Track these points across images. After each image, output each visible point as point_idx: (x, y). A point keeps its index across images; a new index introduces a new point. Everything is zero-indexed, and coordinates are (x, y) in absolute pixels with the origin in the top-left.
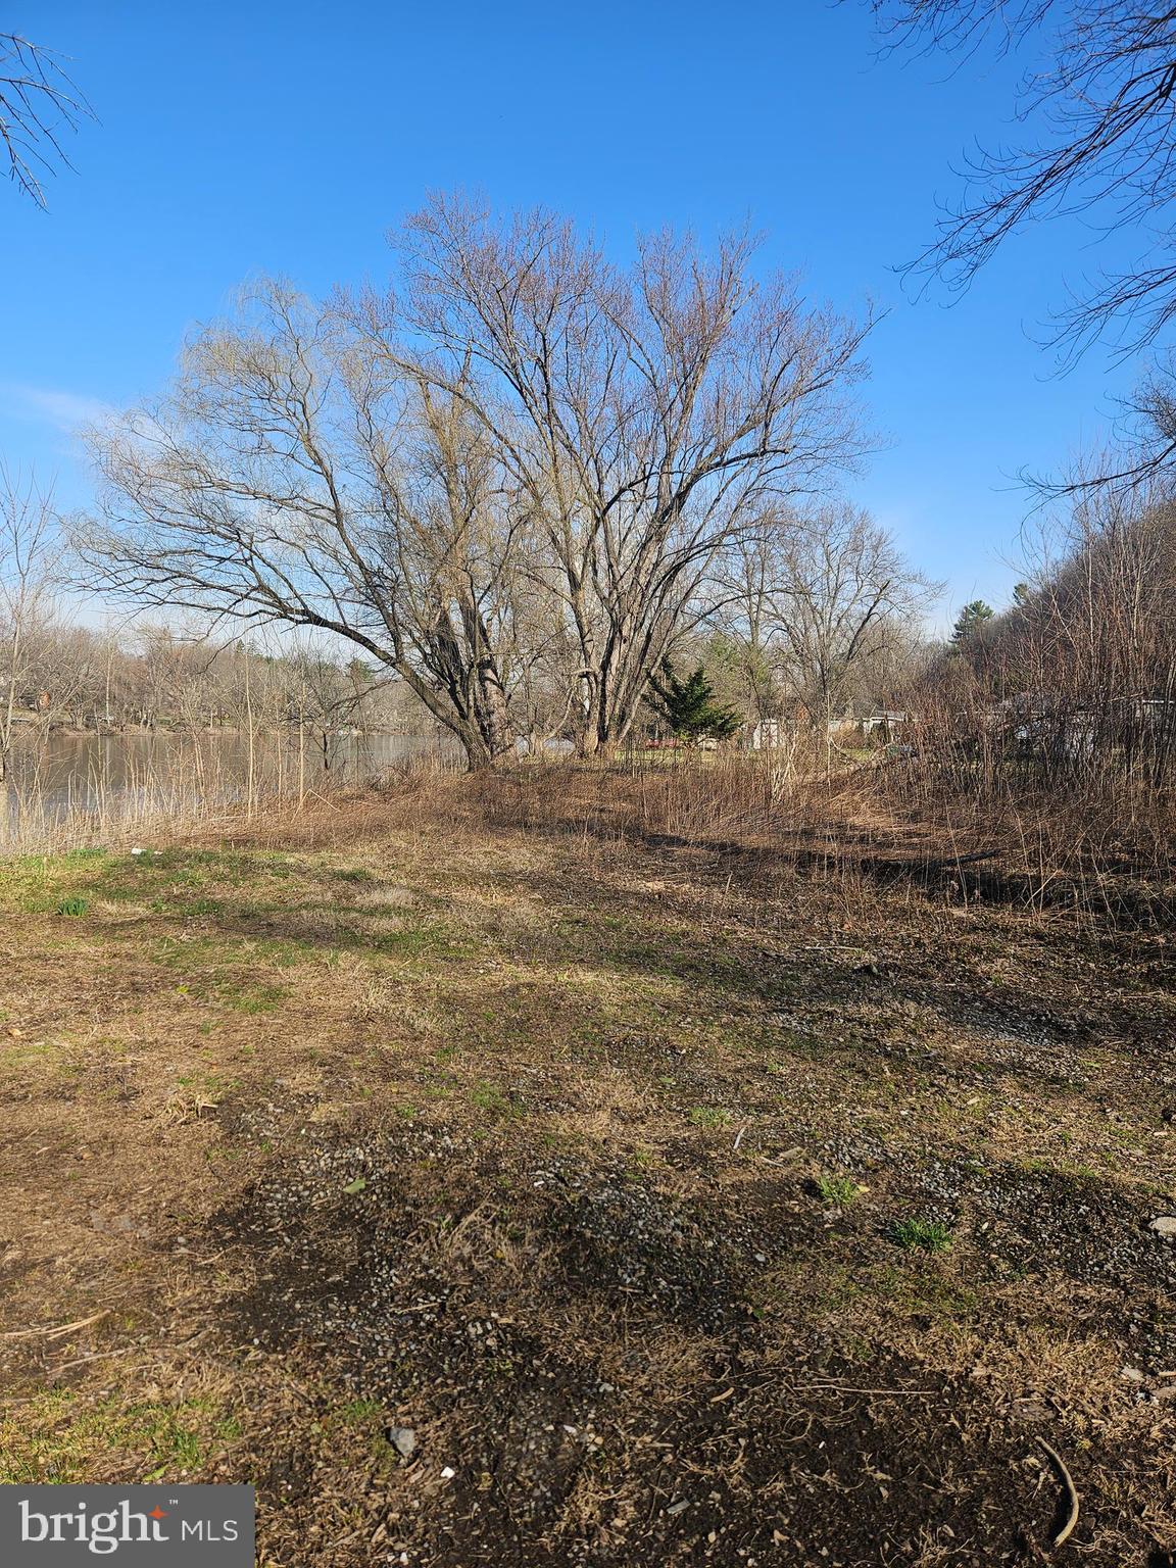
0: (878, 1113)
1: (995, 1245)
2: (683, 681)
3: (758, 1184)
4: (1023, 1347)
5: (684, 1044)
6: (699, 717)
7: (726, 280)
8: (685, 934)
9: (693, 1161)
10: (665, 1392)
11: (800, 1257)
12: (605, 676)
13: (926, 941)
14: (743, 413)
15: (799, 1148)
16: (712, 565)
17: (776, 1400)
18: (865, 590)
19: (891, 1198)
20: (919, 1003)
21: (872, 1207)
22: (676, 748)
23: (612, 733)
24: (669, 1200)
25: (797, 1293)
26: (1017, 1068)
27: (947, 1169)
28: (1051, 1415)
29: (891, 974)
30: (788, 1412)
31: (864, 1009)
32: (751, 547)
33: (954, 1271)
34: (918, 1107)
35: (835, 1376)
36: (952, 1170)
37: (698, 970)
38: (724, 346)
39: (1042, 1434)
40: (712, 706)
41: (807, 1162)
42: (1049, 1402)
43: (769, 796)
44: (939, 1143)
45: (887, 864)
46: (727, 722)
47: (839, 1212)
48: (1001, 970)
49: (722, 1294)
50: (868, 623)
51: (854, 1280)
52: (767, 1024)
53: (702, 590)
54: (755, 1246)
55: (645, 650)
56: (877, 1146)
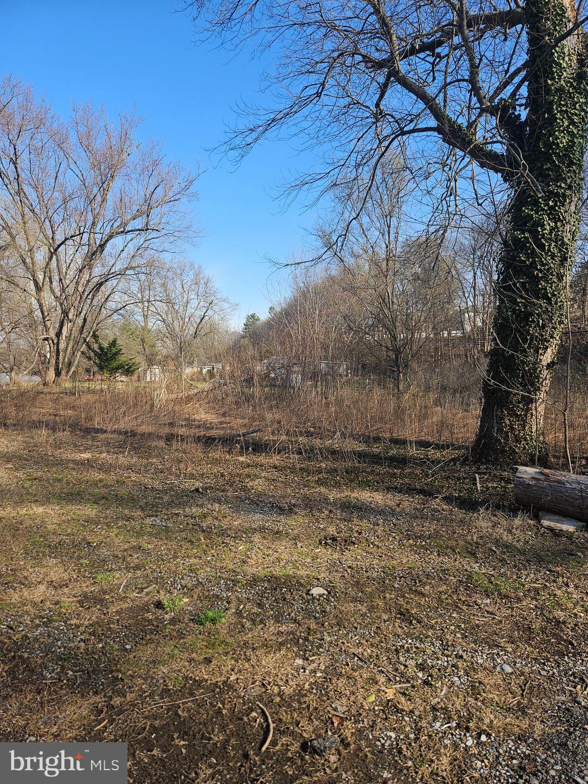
0: (196, 561)
1: (245, 615)
2: (105, 345)
3: (131, 608)
4: (253, 661)
5: (94, 540)
6: (115, 364)
7: (123, 137)
8: (101, 481)
9: (95, 603)
10: (67, 732)
11: (151, 641)
12: (59, 340)
13: (226, 474)
14: (135, 208)
15: (154, 586)
16: (121, 284)
17: (131, 719)
18: (202, 304)
19: (199, 602)
20: (220, 504)
21: (189, 608)
22: (102, 380)
23: (63, 372)
24: (78, 626)
25: (147, 661)
26: (262, 529)
27: (226, 582)
28: (263, 690)
29: (208, 491)
30: (137, 724)
31: (194, 510)
32: (143, 277)
33: (226, 632)
34: (216, 554)
35: (163, 698)
36: (229, 582)
37: (107, 499)
38: (123, 171)
39: (259, 701)
40: (122, 359)
41: (158, 592)
42: (263, 684)
43: (152, 406)
44: (224, 571)
45: (210, 438)
46: (131, 367)
47: (173, 614)
48: (258, 485)
49: (105, 671)
50: (204, 320)
51: (177, 647)
52: (143, 524)
53: (116, 297)
54: (126, 641)
55: (83, 327)
56: (194, 577)
